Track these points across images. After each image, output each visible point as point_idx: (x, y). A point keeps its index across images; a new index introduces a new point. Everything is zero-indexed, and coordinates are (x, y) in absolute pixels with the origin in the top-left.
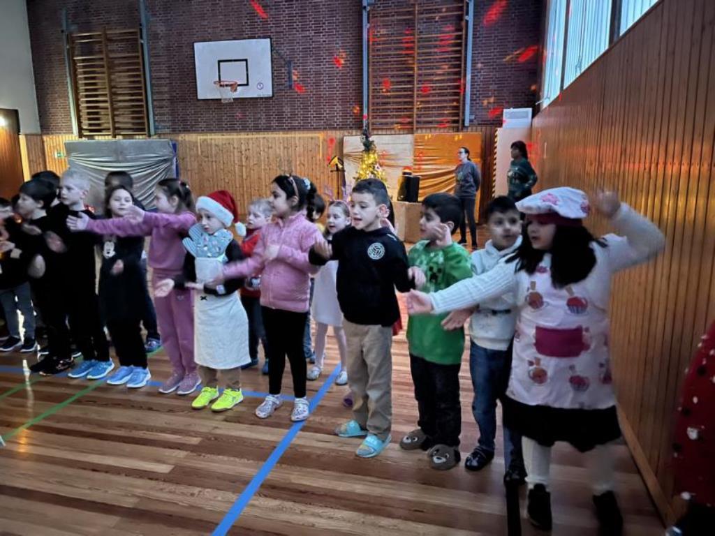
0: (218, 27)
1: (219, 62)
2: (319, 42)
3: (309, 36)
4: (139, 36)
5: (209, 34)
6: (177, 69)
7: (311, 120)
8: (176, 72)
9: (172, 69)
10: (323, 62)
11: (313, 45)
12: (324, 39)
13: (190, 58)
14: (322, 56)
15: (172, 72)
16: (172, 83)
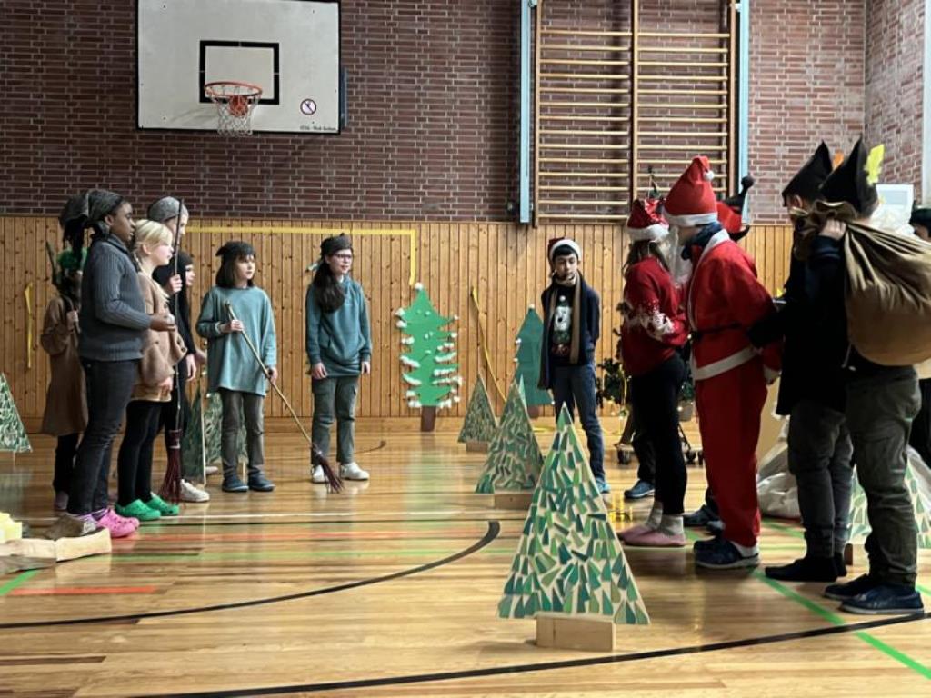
1: (204, 44)
2: (413, 32)
3: (387, 18)
6: (43, 64)
7: (387, 199)
8: (41, 70)
9: (30, 63)
10: (419, 75)
11: (397, 39)
12: (422, 28)
13: (82, 39)
14: (418, 62)
15: (29, 70)
16: (28, 96)
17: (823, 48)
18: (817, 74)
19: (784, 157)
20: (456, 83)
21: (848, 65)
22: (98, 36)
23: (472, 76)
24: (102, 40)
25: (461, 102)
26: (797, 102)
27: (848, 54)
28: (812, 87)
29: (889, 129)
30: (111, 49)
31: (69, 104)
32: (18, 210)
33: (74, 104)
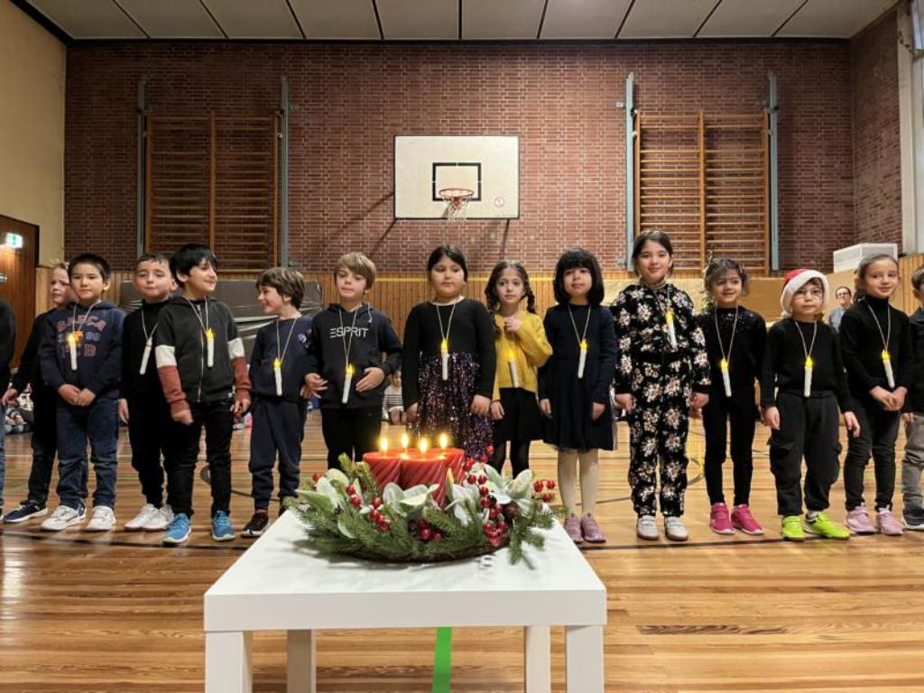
0: (401, 125)
1: (435, 165)
2: (556, 152)
3: (540, 145)
4: (276, 126)
5: (386, 133)
6: (329, 179)
7: (540, 258)
8: (327, 183)
9: (320, 179)
10: (559, 180)
11: (546, 157)
12: (562, 150)
13: (352, 164)
14: (559, 172)
15: (319, 183)
16: (319, 199)
17: (827, 155)
18: (823, 171)
19: (801, 226)
20: (584, 184)
21: (843, 165)
22: (361, 161)
23: (593, 179)
24: (363, 164)
25: (588, 196)
26: (808, 190)
27: (843, 158)
28: (819, 180)
29: (875, 206)
30: (369, 169)
31: (344, 203)
32: (312, 270)
33: (347, 203)
